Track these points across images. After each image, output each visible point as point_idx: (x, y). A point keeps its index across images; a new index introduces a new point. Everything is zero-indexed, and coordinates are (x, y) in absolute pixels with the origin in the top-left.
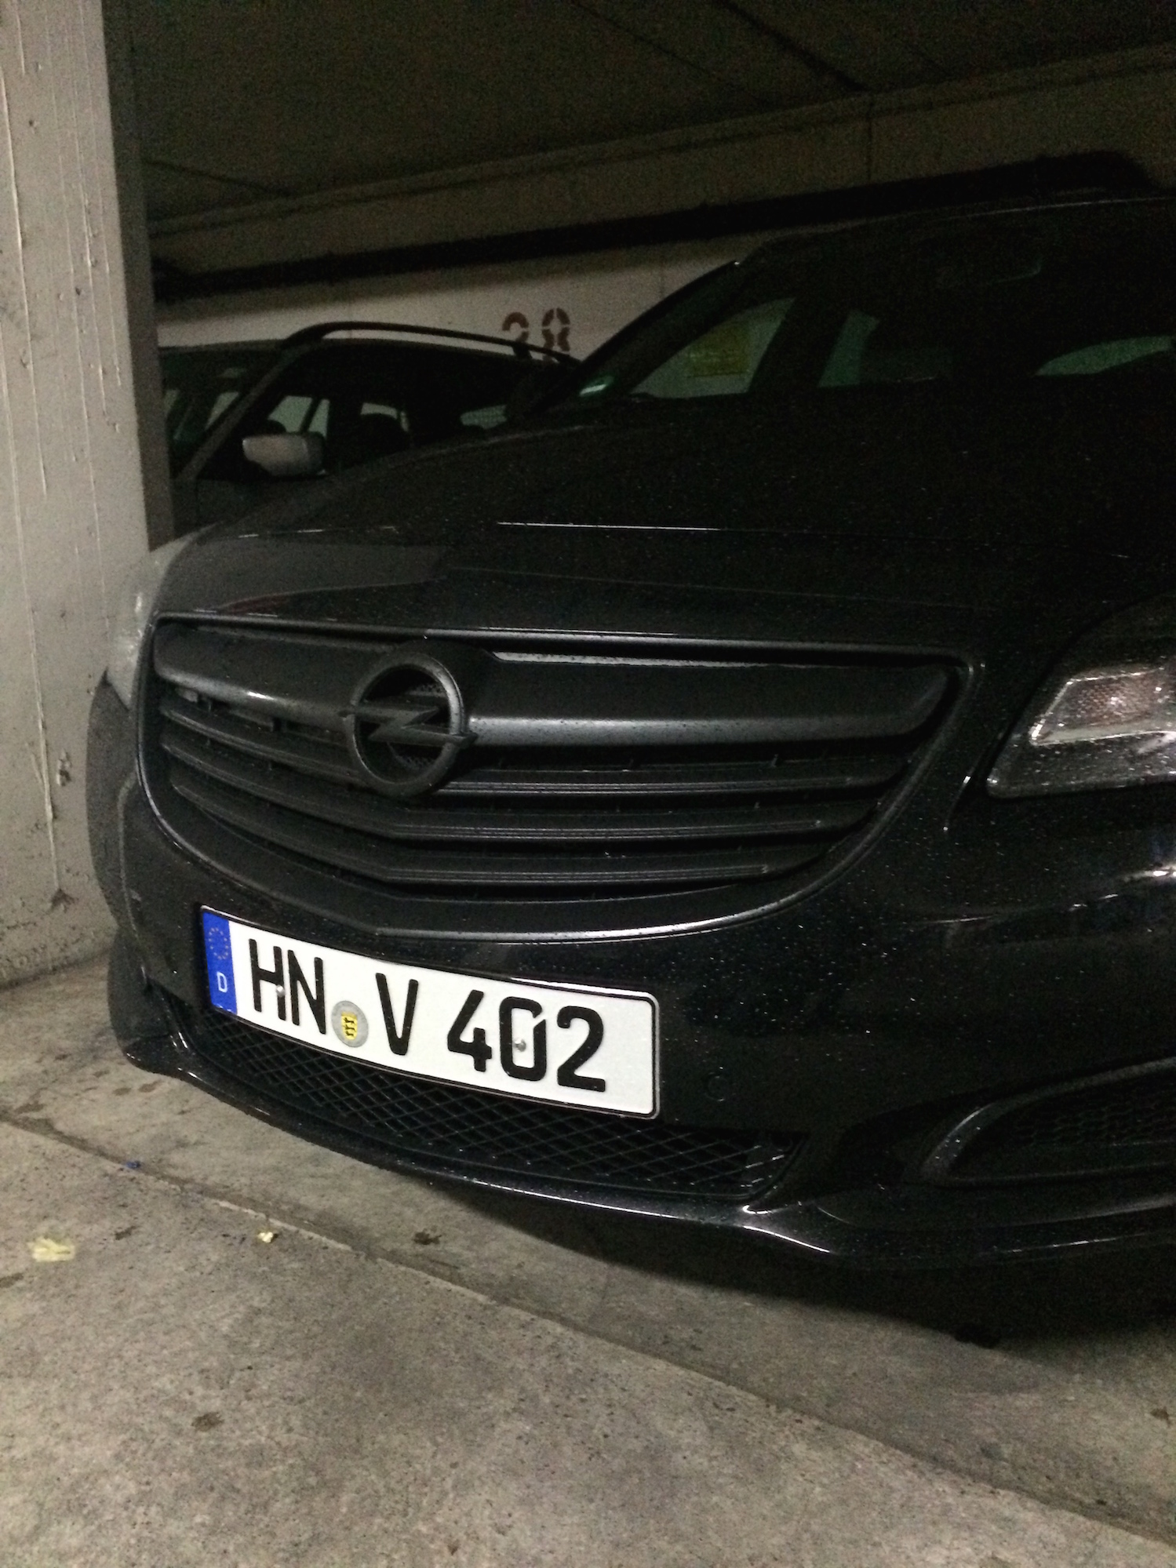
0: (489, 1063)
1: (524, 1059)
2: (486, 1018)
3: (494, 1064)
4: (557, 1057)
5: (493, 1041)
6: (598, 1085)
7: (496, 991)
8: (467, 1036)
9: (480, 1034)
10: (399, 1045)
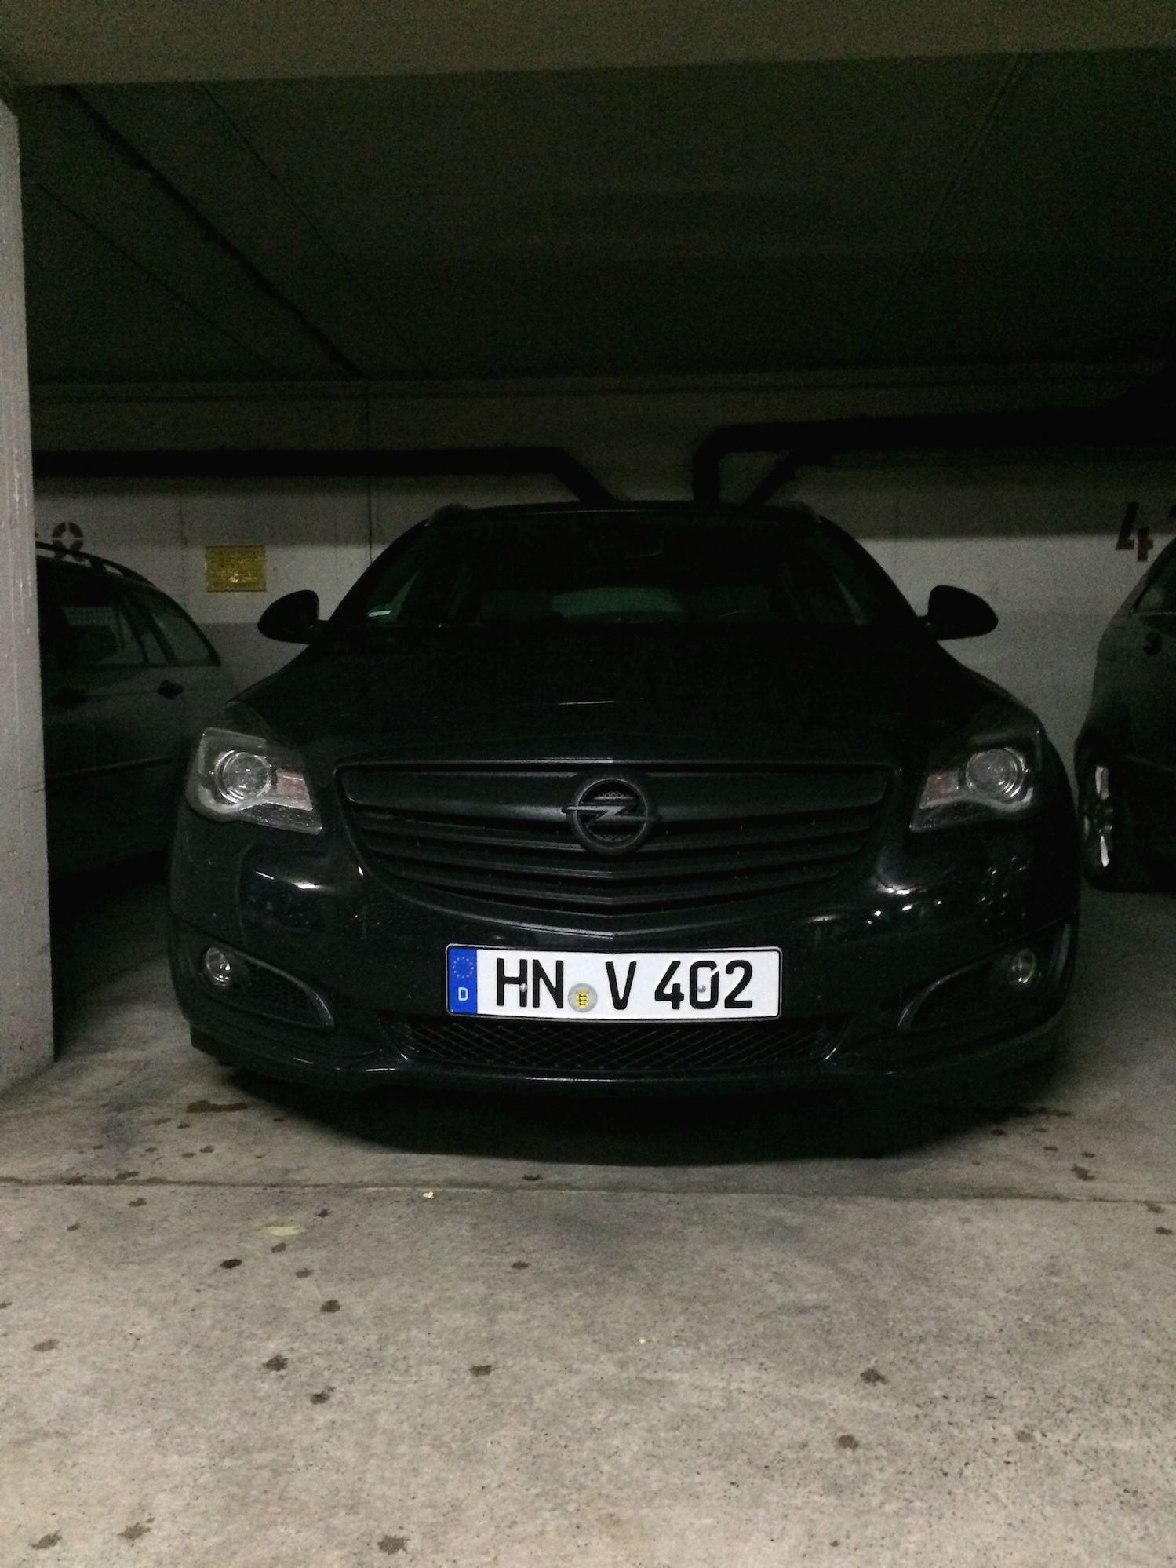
0: (682, 1004)
1: (704, 997)
2: (682, 977)
3: (685, 1004)
4: (724, 993)
5: (685, 990)
6: (747, 1004)
7: (688, 959)
8: (668, 990)
9: (676, 987)
10: (620, 1004)
